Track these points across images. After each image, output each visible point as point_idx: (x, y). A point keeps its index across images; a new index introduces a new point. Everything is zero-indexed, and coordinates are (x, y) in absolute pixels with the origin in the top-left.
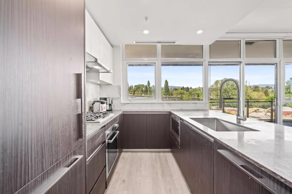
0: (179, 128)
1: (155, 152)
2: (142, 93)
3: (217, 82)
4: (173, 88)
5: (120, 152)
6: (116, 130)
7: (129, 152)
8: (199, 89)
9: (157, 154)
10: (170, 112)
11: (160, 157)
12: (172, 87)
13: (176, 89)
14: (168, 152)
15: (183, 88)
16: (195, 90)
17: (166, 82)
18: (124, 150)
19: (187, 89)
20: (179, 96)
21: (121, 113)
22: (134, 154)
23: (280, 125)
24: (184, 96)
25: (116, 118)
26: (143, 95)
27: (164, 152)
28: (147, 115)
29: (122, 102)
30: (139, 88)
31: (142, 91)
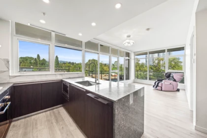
0: (68, 89)
1: (49, 110)
2: (30, 65)
3: (89, 61)
4: (62, 63)
5: (10, 123)
6: (7, 102)
7: (20, 119)
8: (80, 64)
9: (51, 111)
10: (62, 80)
11: (54, 113)
12: (61, 61)
13: (64, 63)
14: (60, 107)
15: (70, 63)
16: (78, 64)
17: (57, 57)
18: (14, 119)
19: (73, 64)
20: (67, 68)
21: (11, 85)
22: (28, 118)
23: (110, 81)
24: (71, 68)
25: (6, 90)
26: (32, 67)
27: (56, 108)
28: (42, 84)
29: (10, 75)
30: (27, 60)
31: (31, 63)
